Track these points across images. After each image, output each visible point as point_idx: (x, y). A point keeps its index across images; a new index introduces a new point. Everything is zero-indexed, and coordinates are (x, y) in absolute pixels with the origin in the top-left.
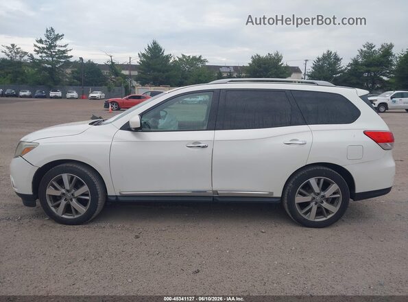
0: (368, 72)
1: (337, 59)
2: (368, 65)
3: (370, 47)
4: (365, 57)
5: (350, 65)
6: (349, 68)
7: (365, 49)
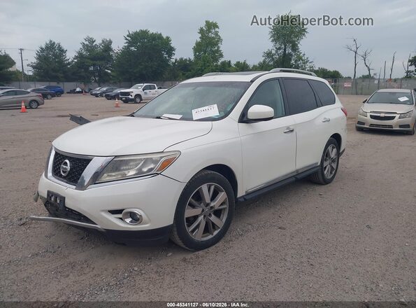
0: (94, 65)
1: (62, 51)
2: (92, 59)
3: (91, 41)
4: (87, 50)
5: (76, 58)
6: (76, 61)
7: (87, 43)
